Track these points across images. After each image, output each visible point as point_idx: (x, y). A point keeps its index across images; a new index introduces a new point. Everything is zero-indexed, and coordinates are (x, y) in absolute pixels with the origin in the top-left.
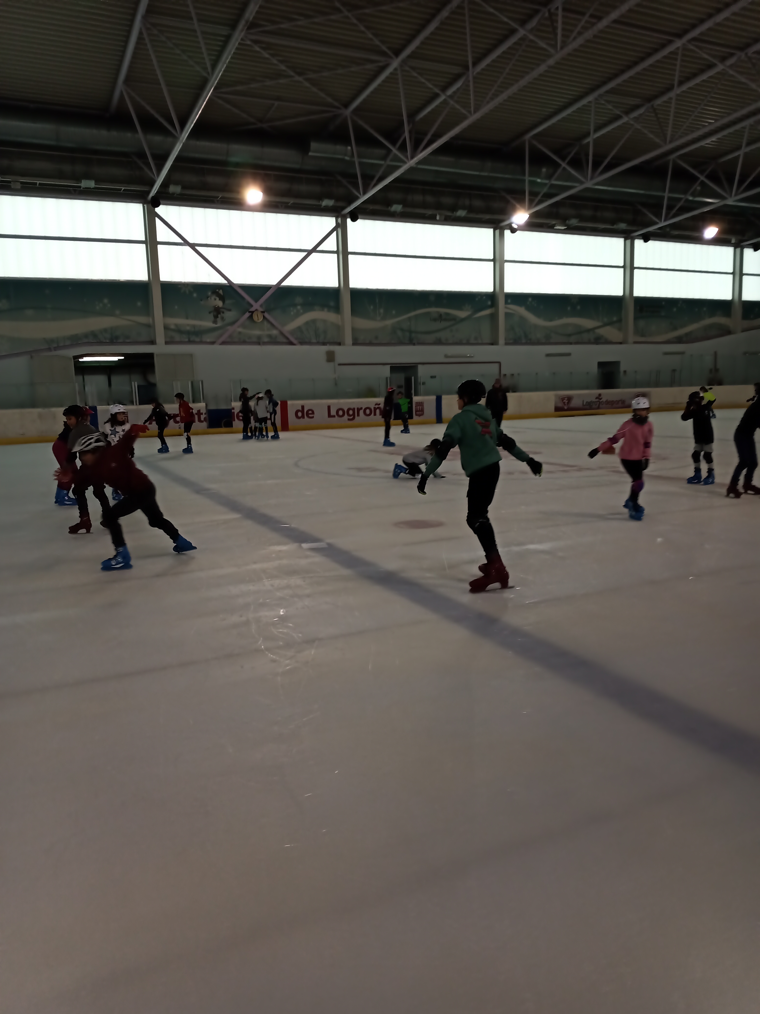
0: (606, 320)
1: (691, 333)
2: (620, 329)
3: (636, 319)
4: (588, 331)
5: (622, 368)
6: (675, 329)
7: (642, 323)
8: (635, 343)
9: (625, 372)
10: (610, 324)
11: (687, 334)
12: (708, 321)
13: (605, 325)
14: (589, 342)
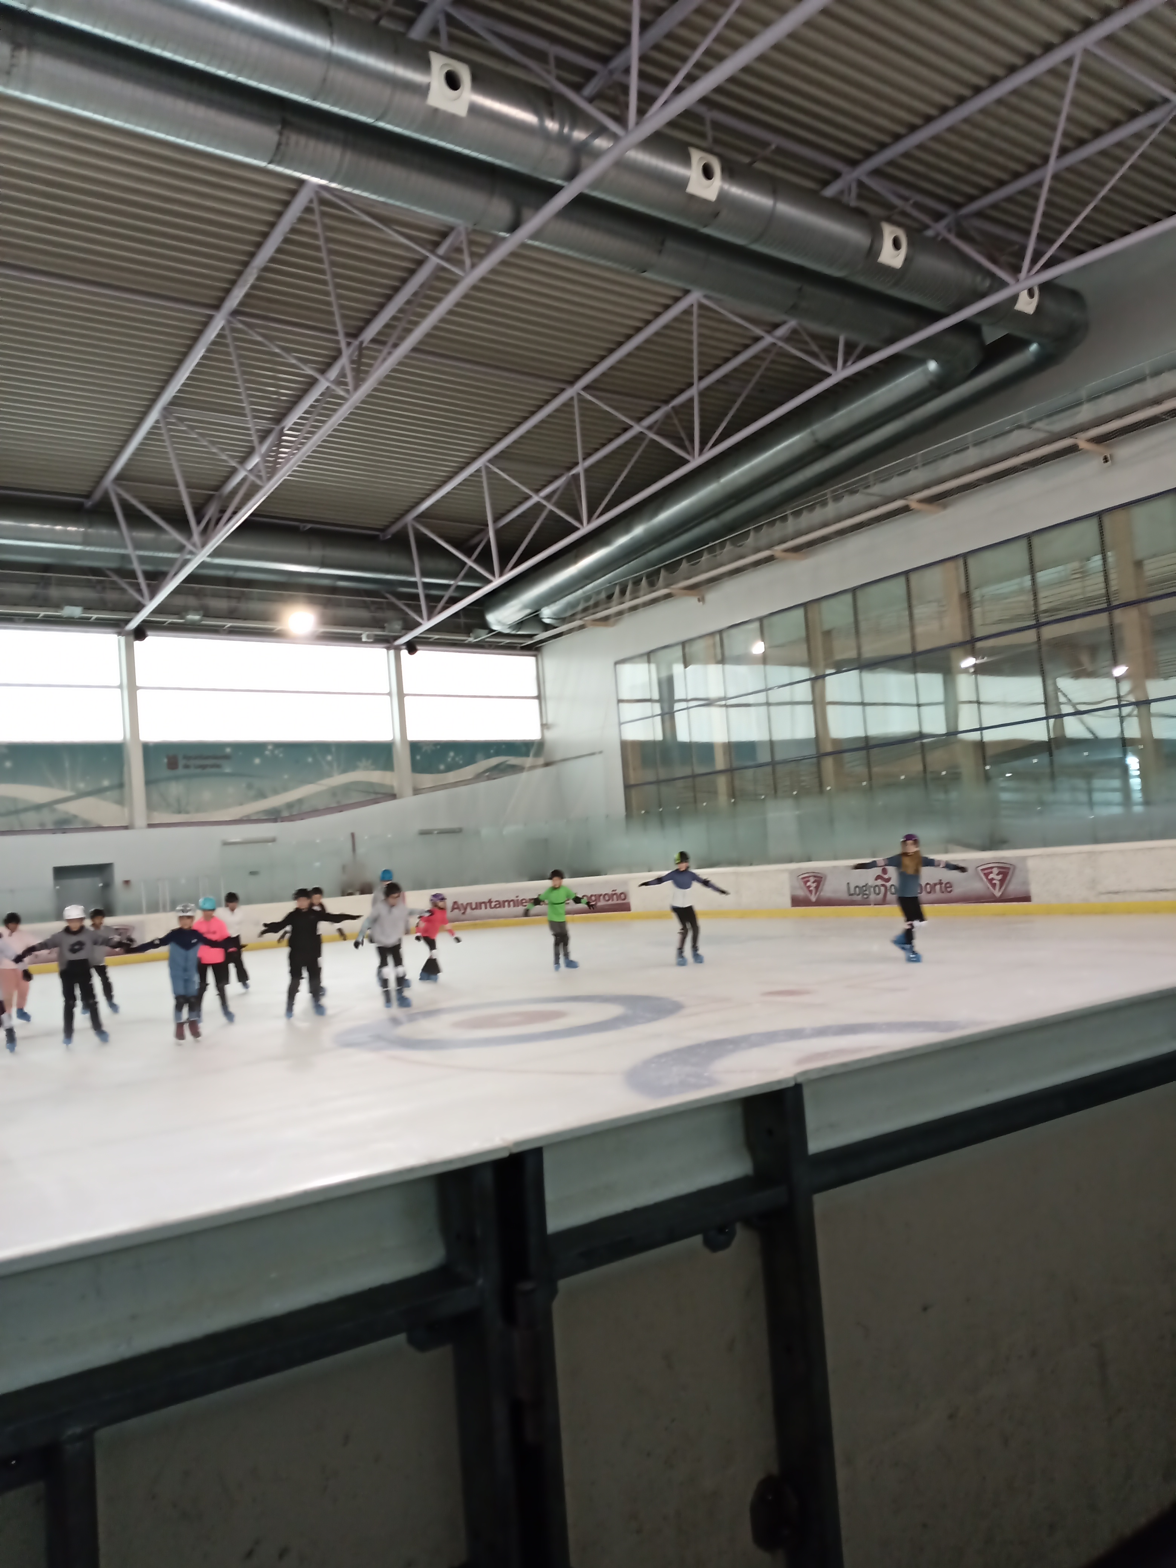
0: (81, 786)
1: (300, 801)
2: (121, 802)
3: (149, 782)
4: (38, 807)
5: (119, 876)
6: (262, 795)
7: (175, 789)
8: (150, 826)
9: (127, 882)
10: (98, 792)
11: (290, 806)
12: (339, 779)
13: (81, 795)
14: (42, 830)
